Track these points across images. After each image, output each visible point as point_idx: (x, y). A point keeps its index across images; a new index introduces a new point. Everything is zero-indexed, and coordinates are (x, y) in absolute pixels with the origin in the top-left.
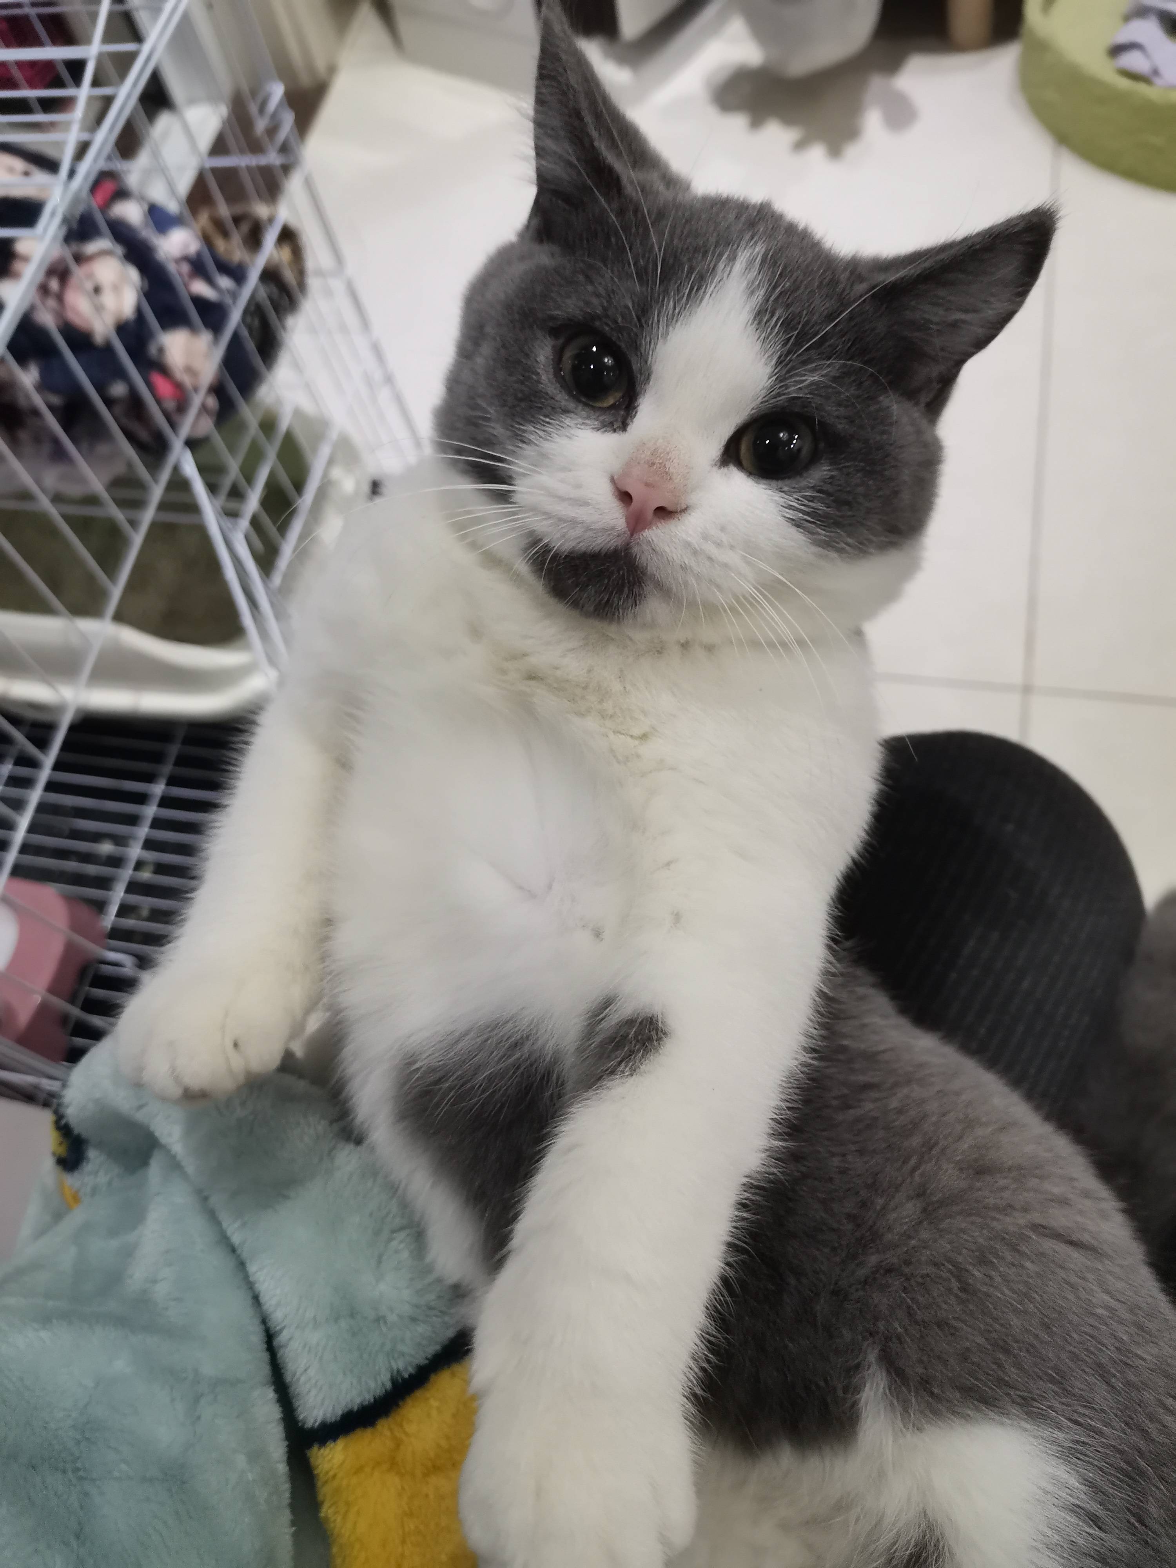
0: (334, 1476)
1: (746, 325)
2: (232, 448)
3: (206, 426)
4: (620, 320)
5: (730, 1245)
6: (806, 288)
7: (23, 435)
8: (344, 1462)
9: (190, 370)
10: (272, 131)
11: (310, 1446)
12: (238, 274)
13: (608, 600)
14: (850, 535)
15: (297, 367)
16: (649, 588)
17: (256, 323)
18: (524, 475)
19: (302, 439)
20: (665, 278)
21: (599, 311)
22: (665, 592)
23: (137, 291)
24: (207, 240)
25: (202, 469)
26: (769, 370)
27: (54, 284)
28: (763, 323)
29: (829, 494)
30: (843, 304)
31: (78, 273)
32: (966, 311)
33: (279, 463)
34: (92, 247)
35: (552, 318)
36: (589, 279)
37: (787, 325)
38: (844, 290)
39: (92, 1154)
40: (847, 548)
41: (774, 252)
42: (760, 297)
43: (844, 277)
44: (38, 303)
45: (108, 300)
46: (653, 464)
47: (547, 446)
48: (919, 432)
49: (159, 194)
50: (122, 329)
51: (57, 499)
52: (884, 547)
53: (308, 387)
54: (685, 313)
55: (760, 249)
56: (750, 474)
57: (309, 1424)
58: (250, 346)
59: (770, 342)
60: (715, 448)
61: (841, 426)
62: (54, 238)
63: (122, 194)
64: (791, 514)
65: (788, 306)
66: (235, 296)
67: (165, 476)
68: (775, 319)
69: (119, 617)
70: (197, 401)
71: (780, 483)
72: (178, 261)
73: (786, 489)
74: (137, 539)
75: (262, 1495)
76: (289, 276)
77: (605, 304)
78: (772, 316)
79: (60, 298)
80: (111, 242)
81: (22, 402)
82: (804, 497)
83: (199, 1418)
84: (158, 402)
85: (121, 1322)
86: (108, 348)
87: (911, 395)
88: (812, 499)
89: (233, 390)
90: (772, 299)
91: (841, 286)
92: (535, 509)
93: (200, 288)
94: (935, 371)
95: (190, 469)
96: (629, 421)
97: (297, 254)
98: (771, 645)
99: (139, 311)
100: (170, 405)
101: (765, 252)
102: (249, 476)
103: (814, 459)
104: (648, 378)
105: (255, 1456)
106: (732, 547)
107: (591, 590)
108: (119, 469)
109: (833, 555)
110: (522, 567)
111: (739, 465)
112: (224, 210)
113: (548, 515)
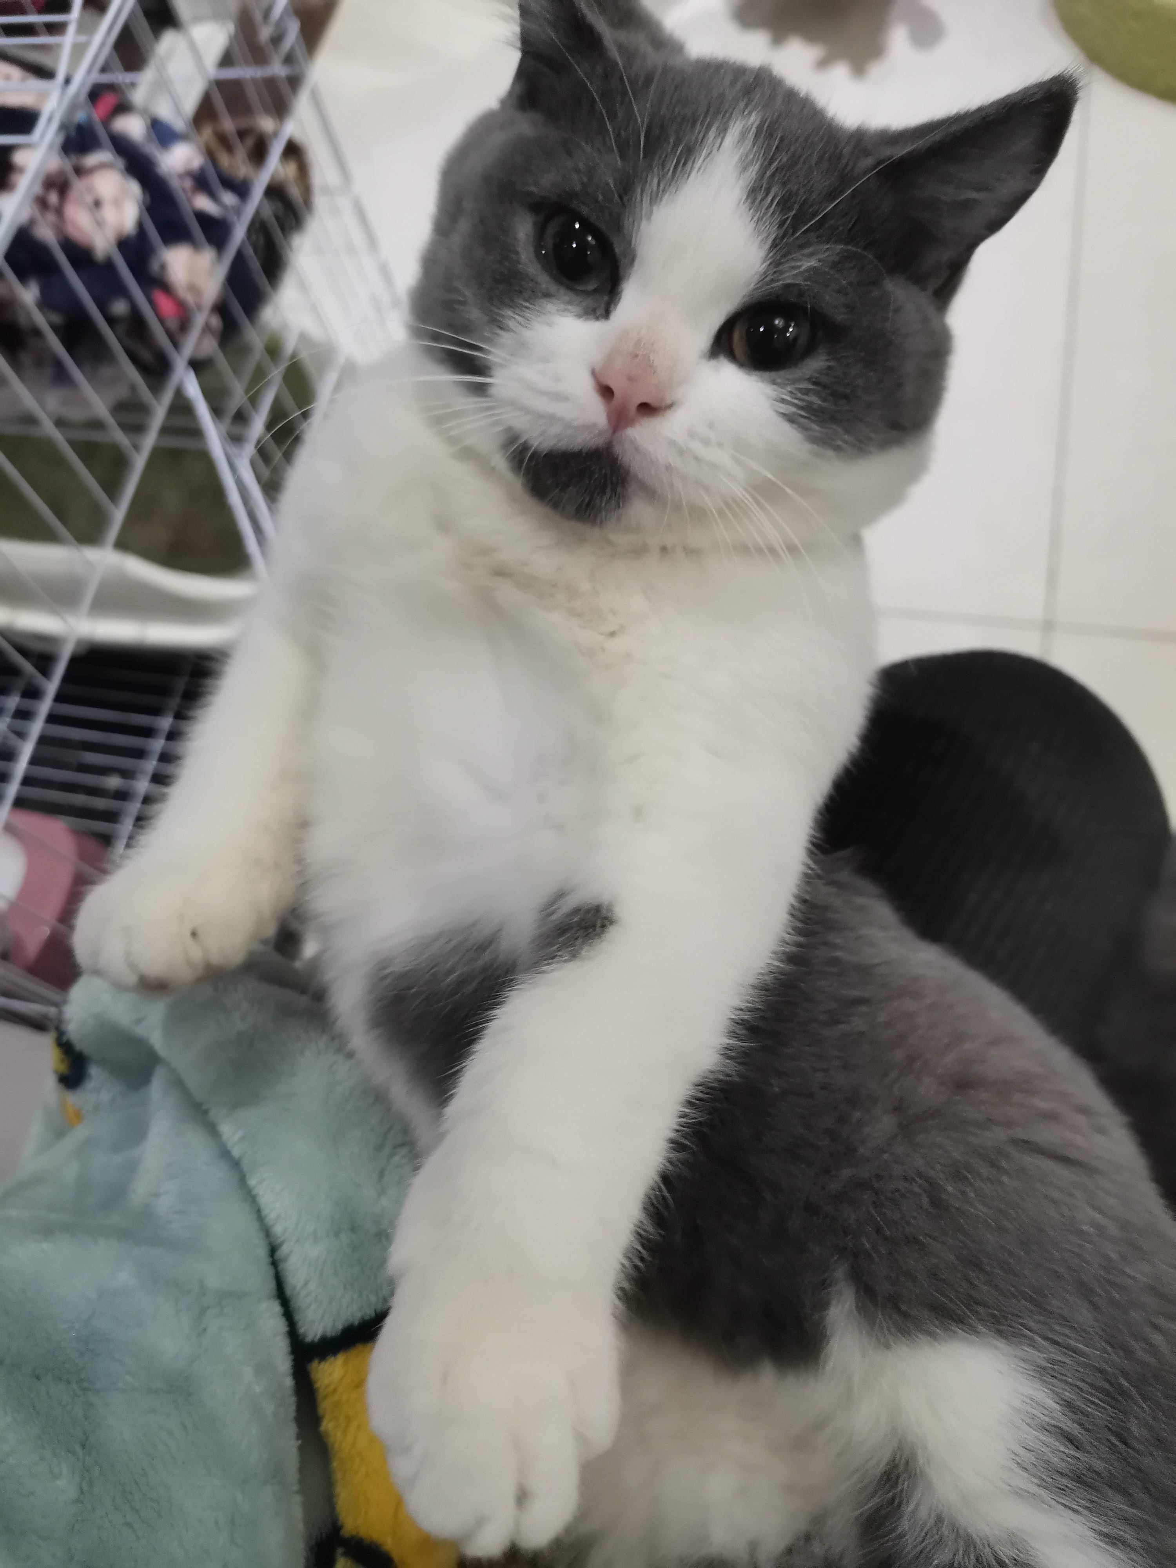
0: (335, 1391)
1: (740, 203)
2: (237, 370)
3: (210, 347)
4: (600, 197)
5: (672, 1141)
6: (804, 163)
7: (25, 358)
8: (342, 1378)
9: (193, 288)
10: (277, 40)
11: (310, 1360)
12: (241, 189)
13: (590, 502)
14: (847, 431)
15: (303, 287)
16: (632, 488)
17: (262, 240)
18: (502, 366)
19: (310, 366)
20: (650, 151)
21: (578, 188)
22: (651, 494)
23: (139, 204)
24: (210, 155)
25: (207, 393)
26: (762, 254)
27: (53, 198)
28: (757, 202)
29: (825, 387)
30: (845, 179)
31: (78, 185)
32: (979, 189)
33: (285, 389)
34: (92, 159)
35: (530, 194)
36: (570, 154)
37: (784, 204)
38: (847, 164)
39: (94, 1071)
40: (844, 445)
41: (770, 123)
42: (755, 173)
43: (846, 151)
44: (38, 215)
45: (109, 214)
46: (636, 356)
47: (527, 334)
48: (926, 320)
49: (164, 111)
50: (123, 244)
51: (60, 423)
52: (885, 445)
53: (314, 309)
54: (672, 189)
55: (754, 119)
56: (741, 365)
57: (309, 1338)
58: (255, 264)
59: (764, 223)
60: (704, 337)
61: (840, 317)
62: (51, 147)
63: (123, 108)
64: (783, 408)
65: (784, 184)
66: (238, 212)
67: (167, 397)
68: (770, 198)
69: (122, 545)
70: (200, 319)
71: (773, 374)
72: (181, 176)
73: (779, 381)
74: (139, 462)
75: (269, 1408)
76: (295, 192)
77: (585, 180)
78: (767, 195)
79: (59, 212)
80: (113, 154)
81: (22, 320)
82: (800, 390)
83: (205, 1330)
84: (162, 321)
85: (123, 1234)
86: (109, 265)
87: (919, 280)
88: (806, 392)
89: (237, 309)
90: (768, 173)
91: (844, 161)
92: (513, 404)
93: (203, 203)
94: (946, 255)
95: (193, 389)
96: (612, 308)
97: (303, 170)
98: (759, 551)
99: (140, 226)
100: (173, 323)
101: (760, 124)
102: (254, 400)
103: (809, 351)
104: (632, 261)
105: (261, 1369)
106: (720, 445)
107: (572, 489)
108: (121, 392)
109: (830, 453)
110: (500, 462)
111: (732, 356)
112: (228, 125)
113: (526, 410)
